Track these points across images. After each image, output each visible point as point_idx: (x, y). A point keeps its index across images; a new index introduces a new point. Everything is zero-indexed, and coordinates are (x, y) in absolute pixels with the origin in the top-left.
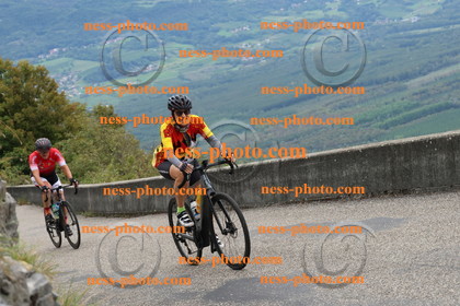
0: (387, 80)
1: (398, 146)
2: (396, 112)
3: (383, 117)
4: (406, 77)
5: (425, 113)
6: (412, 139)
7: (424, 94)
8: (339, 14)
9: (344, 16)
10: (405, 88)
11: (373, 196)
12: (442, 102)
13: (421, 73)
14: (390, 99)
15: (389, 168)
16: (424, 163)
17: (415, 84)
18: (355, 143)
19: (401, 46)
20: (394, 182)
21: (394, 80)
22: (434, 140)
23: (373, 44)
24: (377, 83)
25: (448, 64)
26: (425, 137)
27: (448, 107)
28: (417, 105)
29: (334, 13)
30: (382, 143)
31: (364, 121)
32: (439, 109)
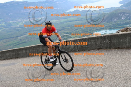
0: (14, 37)
1: (16, 49)
2: (15, 43)
3: (13, 44)
4: (17, 37)
5: (21, 43)
6: (19, 48)
7: (21, 40)
8: (4, 25)
9: (5, 25)
10: (17, 39)
11: (12, 59)
12: (24, 41)
13: (20, 36)
14: (14, 41)
15: (14, 53)
16: (21, 52)
17: (19, 38)
18: (8, 49)
19: (17, 31)
20: (16, 56)
21: (15, 37)
22: (23, 48)
23: (11, 30)
24: (12, 38)
25: (25, 34)
26: (21, 48)
27: (25, 42)
28: (20, 42)
29: (3, 24)
30: (13, 49)
31: (10, 45)
32: (24, 43)
